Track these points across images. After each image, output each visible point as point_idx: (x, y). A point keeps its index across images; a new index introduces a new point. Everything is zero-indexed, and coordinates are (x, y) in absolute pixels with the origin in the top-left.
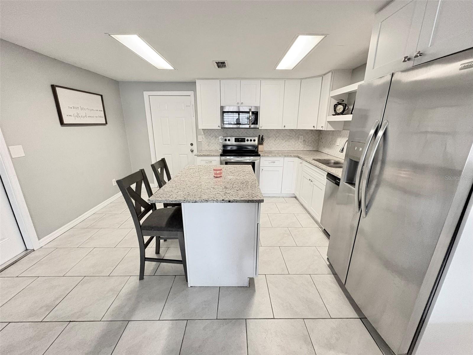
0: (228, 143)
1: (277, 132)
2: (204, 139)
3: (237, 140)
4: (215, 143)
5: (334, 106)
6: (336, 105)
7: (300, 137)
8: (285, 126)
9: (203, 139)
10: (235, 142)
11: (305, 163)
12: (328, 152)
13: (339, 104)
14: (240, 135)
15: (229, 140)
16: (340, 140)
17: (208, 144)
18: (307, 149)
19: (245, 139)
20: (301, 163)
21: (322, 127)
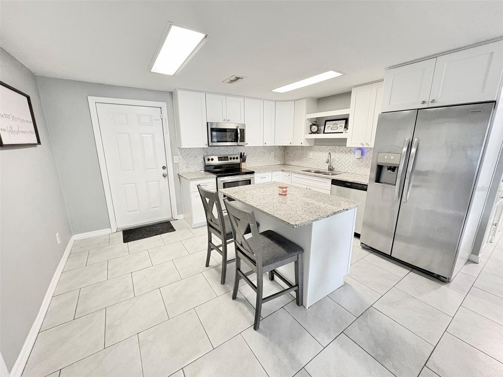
0: (211, 162)
1: (254, 149)
2: (182, 159)
3: (220, 159)
4: (195, 164)
5: (310, 126)
6: (311, 125)
7: (272, 152)
8: (265, 143)
9: (180, 159)
10: (219, 161)
11: (294, 175)
12: (298, 165)
13: (314, 125)
14: (220, 153)
15: (212, 159)
16: (313, 154)
17: (186, 165)
18: (277, 163)
19: (228, 157)
20: (289, 175)
21: (301, 143)
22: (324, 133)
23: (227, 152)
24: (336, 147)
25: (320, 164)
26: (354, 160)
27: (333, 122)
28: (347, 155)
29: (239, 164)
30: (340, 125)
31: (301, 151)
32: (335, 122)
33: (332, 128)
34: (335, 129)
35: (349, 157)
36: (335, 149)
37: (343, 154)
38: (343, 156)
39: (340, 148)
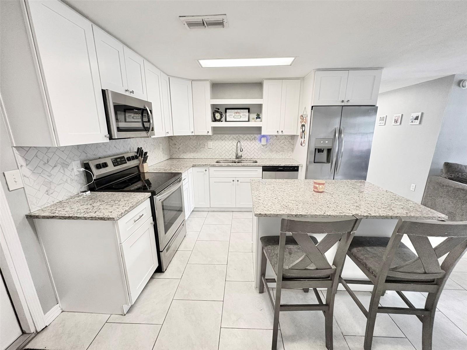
2: (31, 177)
3: (115, 162)
5: (213, 114)
6: (214, 112)
8: (167, 133)
9: (27, 177)
10: (114, 166)
11: (212, 169)
13: (217, 112)
15: (105, 165)
16: (213, 143)
18: (165, 158)
19: (124, 157)
20: (206, 170)
21: (208, 132)
22: (226, 121)
23: (116, 148)
24: (240, 135)
25: (223, 153)
26: (259, 146)
27: (234, 111)
28: (251, 142)
29: (138, 167)
30: (243, 114)
31: (195, 141)
32: (237, 111)
33: (234, 116)
34: (238, 118)
35: (253, 144)
36: (239, 137)
37: (248, 142)
38: (248, 143)
39: (244, 136)
